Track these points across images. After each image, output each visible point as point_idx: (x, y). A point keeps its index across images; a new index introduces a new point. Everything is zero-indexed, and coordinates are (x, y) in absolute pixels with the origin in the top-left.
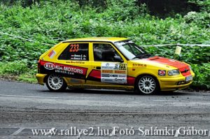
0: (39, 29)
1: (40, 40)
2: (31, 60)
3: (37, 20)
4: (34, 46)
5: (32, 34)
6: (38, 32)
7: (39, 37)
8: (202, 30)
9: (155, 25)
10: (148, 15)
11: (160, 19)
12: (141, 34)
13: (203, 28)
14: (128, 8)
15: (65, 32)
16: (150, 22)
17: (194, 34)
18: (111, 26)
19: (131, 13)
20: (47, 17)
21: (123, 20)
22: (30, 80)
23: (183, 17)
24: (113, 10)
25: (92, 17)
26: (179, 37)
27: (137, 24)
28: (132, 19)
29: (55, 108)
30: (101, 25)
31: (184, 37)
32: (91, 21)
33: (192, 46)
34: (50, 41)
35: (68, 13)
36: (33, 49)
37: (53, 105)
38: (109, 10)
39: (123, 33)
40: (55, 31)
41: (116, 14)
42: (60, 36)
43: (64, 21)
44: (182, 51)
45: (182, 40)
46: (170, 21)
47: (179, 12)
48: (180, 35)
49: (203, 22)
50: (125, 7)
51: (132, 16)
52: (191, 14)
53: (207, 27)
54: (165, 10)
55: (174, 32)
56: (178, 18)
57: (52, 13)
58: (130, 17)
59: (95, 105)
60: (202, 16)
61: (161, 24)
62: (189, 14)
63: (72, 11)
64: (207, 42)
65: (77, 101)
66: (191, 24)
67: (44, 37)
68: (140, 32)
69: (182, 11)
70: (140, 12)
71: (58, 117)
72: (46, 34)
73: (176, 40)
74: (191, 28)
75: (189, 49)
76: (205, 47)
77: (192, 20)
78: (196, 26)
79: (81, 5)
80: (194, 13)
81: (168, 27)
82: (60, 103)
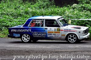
0: (5, 13)
1: (5, 18)
2: (1, 27)
3: (4, 8)
4: (3, 21)
5: (1, 15)
6: (4, 14)
7: (5, 16)
8: (80, 13)
9: (58, 10)
10: (55, 6)
11: (60, 7)
12: (52, 15)
13: (80, 11)
14: (46, 2)
15: (17, 14)
16: (56, 9)
17: (77, 14)
18: (38, 11)
19: (47, 4)
20: (8, 7)
21: (44, 8)
22: (1, 36)
23: (71, 6)
24: (39, 4)
25: (29, 7)
26: (70, 16)
27: (50, 10)
28: (48, 7)
29: (15, 49)
30: (34, 11)
31: (72, 16)
32: (29, 9)
33: (76, 20)
34: (10, 18)
35: (18, 5)
36: (2, 22)
37: (14, 48)
38: (37, 3)
39: (44, 14)
40: (12, 14)
41: (40, 6)
42: (15, 16)
43: (17, 9)
44: (71, 22)
45: (71, 17)
46: (65, 8)
47: (69, 4)
48: (70, 15)
49: (80, 9)
50: (44, 2)
51: (48, 6)
52: (75, 5)
53: (82, 11)
54: (62, 3)
55: (67, 14)
56: (68, 7)
57: (11, 5)
58: (47, 6)
59: (33, 47)
60: (80, 6)
61: (61, 10)
62: (73, 5)
63: (19, 4)
64: (83, 18)
65: (24, 46)
66: (75, 10)
67: (7, 17)
68: (52, 14)
69: (70, 3)
70: (51, 4)
71: (16, 54)
72: (8, 15)
73: (68, 17)
74: (75, 12)
75: (75, 21)
76: (82, 20)
77: (75, 8)
78: (77, 11)
79: (23, 1)
80: (76, 4)
81: (64, 11)
82: (17, 47)
